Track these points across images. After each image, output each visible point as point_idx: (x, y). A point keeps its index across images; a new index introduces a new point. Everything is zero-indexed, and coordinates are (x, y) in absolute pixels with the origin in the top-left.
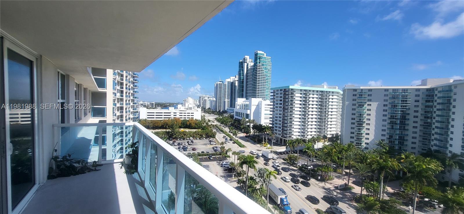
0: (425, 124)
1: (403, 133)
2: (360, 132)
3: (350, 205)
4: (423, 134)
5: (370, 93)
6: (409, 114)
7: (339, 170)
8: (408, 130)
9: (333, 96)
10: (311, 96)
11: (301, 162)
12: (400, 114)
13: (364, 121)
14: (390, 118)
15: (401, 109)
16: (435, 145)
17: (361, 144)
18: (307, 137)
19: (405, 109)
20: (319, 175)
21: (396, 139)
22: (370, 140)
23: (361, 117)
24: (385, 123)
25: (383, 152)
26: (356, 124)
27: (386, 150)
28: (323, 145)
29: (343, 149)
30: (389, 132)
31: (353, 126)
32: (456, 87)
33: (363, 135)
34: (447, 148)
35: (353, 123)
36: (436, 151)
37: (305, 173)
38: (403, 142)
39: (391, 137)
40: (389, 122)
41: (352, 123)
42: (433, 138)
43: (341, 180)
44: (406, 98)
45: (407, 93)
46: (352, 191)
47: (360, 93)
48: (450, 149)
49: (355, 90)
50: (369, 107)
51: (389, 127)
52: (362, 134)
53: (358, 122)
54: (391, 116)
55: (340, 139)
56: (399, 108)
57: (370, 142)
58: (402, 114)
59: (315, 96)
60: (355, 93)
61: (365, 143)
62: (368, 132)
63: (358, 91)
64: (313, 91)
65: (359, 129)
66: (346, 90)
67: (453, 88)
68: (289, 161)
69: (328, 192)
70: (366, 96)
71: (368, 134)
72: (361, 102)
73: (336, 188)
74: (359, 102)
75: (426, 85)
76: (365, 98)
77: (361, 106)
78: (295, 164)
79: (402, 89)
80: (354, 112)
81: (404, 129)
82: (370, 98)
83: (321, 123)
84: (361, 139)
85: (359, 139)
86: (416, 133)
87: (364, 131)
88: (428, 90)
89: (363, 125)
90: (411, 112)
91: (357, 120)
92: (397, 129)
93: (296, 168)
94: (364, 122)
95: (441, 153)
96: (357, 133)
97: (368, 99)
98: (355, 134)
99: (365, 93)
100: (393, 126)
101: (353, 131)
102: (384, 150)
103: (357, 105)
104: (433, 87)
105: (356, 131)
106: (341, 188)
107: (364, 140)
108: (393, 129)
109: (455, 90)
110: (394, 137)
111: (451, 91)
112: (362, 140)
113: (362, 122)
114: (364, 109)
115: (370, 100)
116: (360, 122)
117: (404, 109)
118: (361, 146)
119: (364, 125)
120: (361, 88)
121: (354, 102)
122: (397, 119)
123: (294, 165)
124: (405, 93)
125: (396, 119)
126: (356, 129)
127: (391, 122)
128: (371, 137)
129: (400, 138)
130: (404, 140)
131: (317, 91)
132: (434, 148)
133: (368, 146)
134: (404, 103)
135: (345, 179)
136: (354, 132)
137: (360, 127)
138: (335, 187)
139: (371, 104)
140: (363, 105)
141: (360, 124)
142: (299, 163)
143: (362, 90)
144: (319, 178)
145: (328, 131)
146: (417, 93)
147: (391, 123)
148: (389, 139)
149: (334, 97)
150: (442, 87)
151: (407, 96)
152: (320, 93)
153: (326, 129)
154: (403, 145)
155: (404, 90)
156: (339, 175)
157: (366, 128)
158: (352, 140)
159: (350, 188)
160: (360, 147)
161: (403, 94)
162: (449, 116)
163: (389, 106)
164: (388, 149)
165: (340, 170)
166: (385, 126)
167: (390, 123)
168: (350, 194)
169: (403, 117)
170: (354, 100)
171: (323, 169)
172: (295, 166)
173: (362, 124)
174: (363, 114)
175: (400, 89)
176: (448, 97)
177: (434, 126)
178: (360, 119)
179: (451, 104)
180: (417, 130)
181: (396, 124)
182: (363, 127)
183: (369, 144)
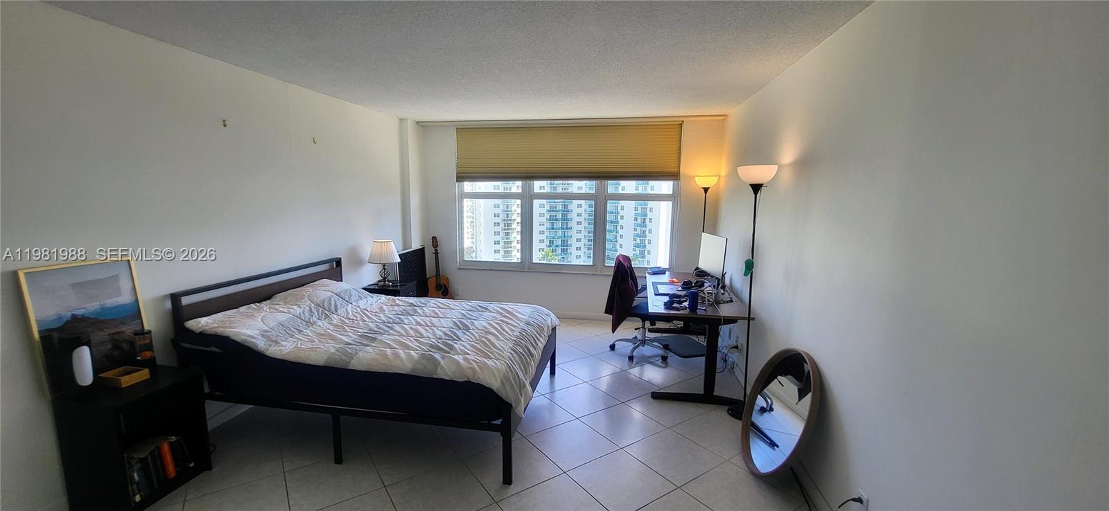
1: (566, 234)
8: (571, 228)
12: (562, 202)
13: (513, 218)
14: (549, 210)
21: (557, 246)
23: (508, 211)
24: (544, 219)
26: (502, 225)
30: (549, 235)
33: (513, 245)
39: (551, 242)
40: (549, 217)
41: (495, 223)
51: (549, 225)
53: (504, 220)
54: (551, 206)
65: (506, 235)
84: (511, 253)
89: (513, 227)
91: (502, 216)
92: (558, 229)
94: (515, 220)
96: (505, 243)
98: (502, 244)
100: (554, 224)
101: (497, 238)
105: (503, 239)
108: (553, 229)
110: (555, 244)
113: (510, 220)
122: (559, 210)
125: (556, 211)
126: (502, 234)
127: (550, 216)
129: (563, 241)
136: (499, 241)
137: (508, 229)
141: (507, 225)
148: (550, 246)
157: (517, 233)
166: (543, 225)
167: (550, 220)
173: (510, 226)
178: (506, 216)
181: (556, 220)
182: (512, 230)
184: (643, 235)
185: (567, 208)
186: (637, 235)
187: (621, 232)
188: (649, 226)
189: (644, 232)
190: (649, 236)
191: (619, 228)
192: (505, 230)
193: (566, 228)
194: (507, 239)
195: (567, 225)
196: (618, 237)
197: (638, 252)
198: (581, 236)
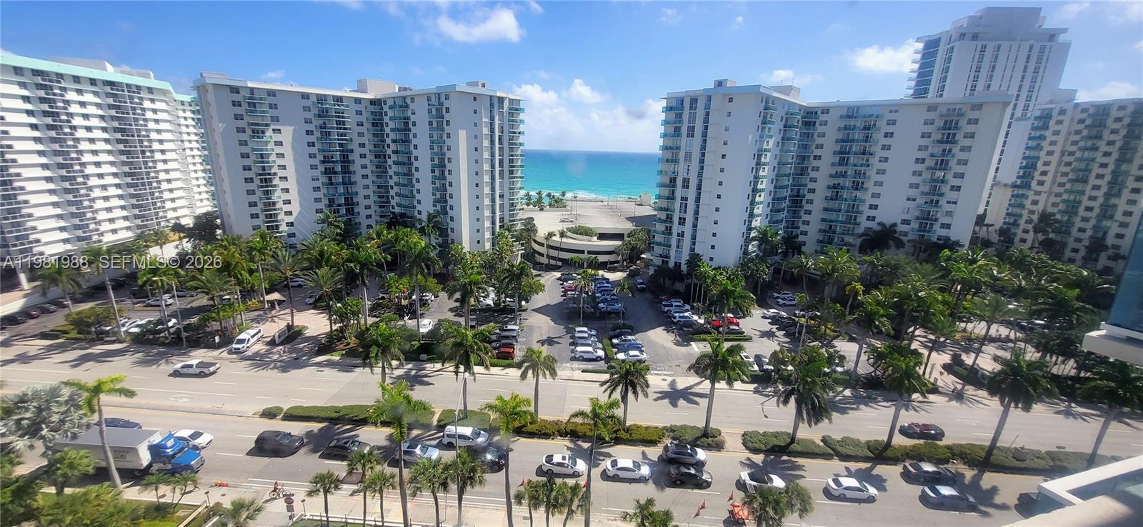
0: (378, 170)
1: (350, 190)
2: (270, 198)
3: (319, 364)
4: (378, 188)
5: (272, 100)
6: (352, 151)
7: (253, 303)
8: (355, 183)
9: (152, 101)
10: (71, 96)
11: (134, 320)
12: (340, 151)
13: (273, 171)
14: (323, 162)
15: (338, 140)
16: (399, 205)
17: (277, 227)
18: (100, 241)
19: (346, 140)
20: (213, 334)
21: (340, 205)
22: (295, 214)
23: (263, 162)
24: (317, 173)
25: (337, 234)
26: (257, 181)
27: (341, 229)
28: (177, 250)
29: (252, 249)
30: (326, 192)
31: (251, 186)
32: (413, 100)
33: (278, 206)
34: (414, 207)
35: (249, 180)
36: (403, 215)
37: (163, 344)
38: (353, 209)
39: (331, 201)
40: (324, 170)
41: (246, 179)
42: (392, 193)
43: (268, 323)
44: (343, 117)
45: (342, 105)
46: (308, 335)
47: (250, 98)
48: (418, 207)
49: (235, 90)
50: (277, 137)
51: (324, 179)
52: (274, 203)
53: (260, 175)
54: (324, 157)
55: (223, 224)
56: (335, 139)
57: (295, 219)
58: (343, 151)
59: (88, 97)
60: (237, 97)
61: (287, 223)
62: (286, 196)
63: (243, 93)
64: (77, 79)
65: (267, 193)
66: (210, 89)
67: (408, 101)
68: (74, 334)
69: (259, 362)
70: (266, 108)
71: (289, 202)
72: (257, 125)
73: (272, 343)
74: (252, 124)
75: (365, 91)
76: (264, 112)
77: (258, 133)
78: (107, 333)
79: (333, 96)
80: (245, 150)
81: (351, 183)
82: (273, 113)
83: (140, 190)
84: (276, 215)
85: (271, 217)
86: (367, 187)
87: (278, 196)
88: (373, 102)
89: (274, 183)
90: (354, 146)
91: (256, 169)
92: (339, 184)
93: (120, 342)
94: (275, 174)
95: (408, 217)
96: (265, 204)
97: (271, 117)
98: (260, 205)
99: (261, 99)
100: (330, 179)
101: (253, 198)
102: (339, 231)
103: (249, 132)
104: (378, 97)
105: (261, 199)
106: (282, 338)
107: (281, 216)
108: (331, 184)
109: (412, 106)
110: (337, 202)
111: (407, 106)
112: (279, 217)
113: (269, 174)
114: (267, 143)
115: (275, 119)
116: (265, 174)
117: (342, 140)
118: (278, 232)
119: (276, 181)
120: (250, 85)
121: (241, 124)
122: (337, 162)
123: (108, 339)
124: (338, 105)
125: (333, 162)
126: (259, 193)
127: (326, 169)
128: (295, 207)
129: (347, 201)
130: (353, 204)
131: (93, 82)
132: (397, 210)
133: (293, 230)
134: (340, 128)
135: (276, 316)
136: (256, 202)
137: (267, 186)
138: (269, 344)
139: (279, 130)
140: (263, 132)
141: (266, 180)
142: (123, 325)
143: (252, 90)
144: (217, 339)
145: (166, 211)
146: (359, 107)
147: (328, 172)
148: (330, 206)
149: (158, 105)
150: (394, 98)
151: (343, 113)
152: (108, 89)
153: (159, 204)
154: (353, 215)
155: (339, 99)
156: (257, 313)
157: (282, 189)
158: (256, 222)
159: (300, 330)
160: (278, 235)
161: (337, 107)
162: (410, 153)
163: (317, 134)
164: (343, 226)
165: (254, 301)
166: (318, 179)
167: (326, 173)
168: (306, 344)
169: (344, 158)
170: (238, 117)
171: (221, 313)
172: (114, 338)
173: (271, 180)
174: (268, 155)
175: (330, 95)
176: (404, 118)
177: (391, 172)
178: (264, 168)
179: (410, 130)
180: (368, 182)
181: (335, 173)
182: (275, 186)
183: (295, 223)
184: (443, 189)
185: (347, 158)
186: (437, 188)
187: (417, 186)
188: (449, 178)
189: (444, 185)
190: (450, 190)
191: (414, 181)
192: (262, 187)
193: (348, 183)
194: (268, 198)
195: (350, 179)
196: (415, 192)
197: (439, 208)
198: (369, 192)
